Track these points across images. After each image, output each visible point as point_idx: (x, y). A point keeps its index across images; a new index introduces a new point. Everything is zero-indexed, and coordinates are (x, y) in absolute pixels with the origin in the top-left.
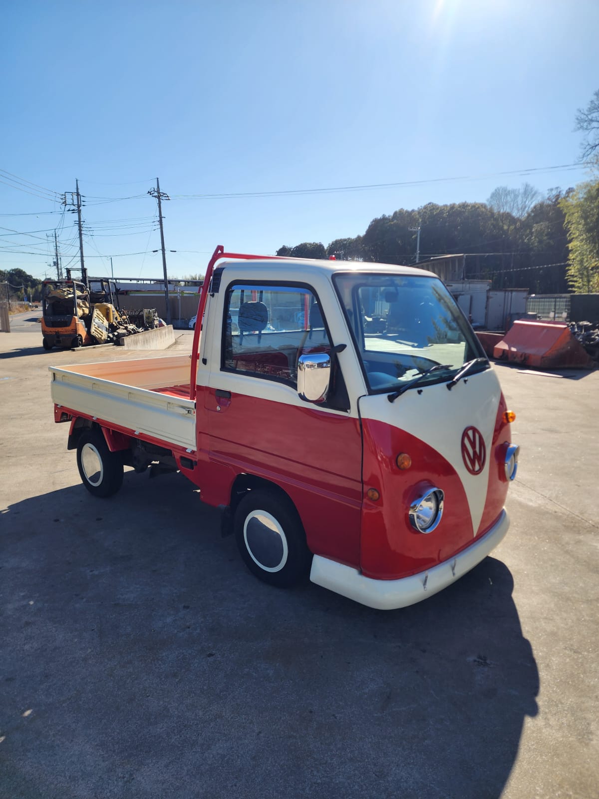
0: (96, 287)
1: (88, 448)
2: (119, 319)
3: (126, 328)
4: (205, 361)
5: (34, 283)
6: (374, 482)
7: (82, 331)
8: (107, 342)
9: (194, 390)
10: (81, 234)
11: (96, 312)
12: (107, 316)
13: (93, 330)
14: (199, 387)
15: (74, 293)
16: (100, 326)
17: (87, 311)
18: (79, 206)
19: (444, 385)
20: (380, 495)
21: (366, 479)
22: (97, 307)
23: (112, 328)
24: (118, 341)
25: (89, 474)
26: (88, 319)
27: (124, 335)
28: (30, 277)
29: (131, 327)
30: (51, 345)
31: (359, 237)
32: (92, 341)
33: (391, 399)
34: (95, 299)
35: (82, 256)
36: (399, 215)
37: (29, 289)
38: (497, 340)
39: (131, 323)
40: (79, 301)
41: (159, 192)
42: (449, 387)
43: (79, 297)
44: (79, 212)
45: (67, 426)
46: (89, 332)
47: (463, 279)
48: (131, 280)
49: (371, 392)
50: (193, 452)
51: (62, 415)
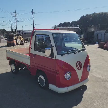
0: (18, 33)
1: (12, 65)
2: (23, 40)
3: (24, 42)
4: (31, 49)
5: (7, 32)
6: (58, 70)
7: (15, 42)
8: (20, 44)
9: (30, 54)
10: (16, 21)
11: (18, 38)
12: (20, 39)
13: (17, 42)
14: (31, 53)
15: (14, 34)
16: (19, 41)
17: (16, 38)
18: (16, 15)
19: (74, 53)
20: (59, 73)
21: (57, 70)
22: (18, 37)
23: (21, 42)
24: (23, 44)
25: (13, 69)
26: (16, 40)
27: (24, 43)
28: (6, 30)
29: (25, 41)
30: (9, 45)
31: (78, 20)
32: (17, 44)
33: (62, 56)
34: (18, 35)
35: (16, 26)
36: (87, 15)
37: (5, 33)
38: (104, 44)
39: (26, 40)
40: (15, 36)
41: (33, 12)
42: (75, 54)
43: (15, 35)
44: (16, 17)
45: (9, 61)
46: (16, 42)
47: (99, 30)
48: (27, 31)
49: (58, 55)
50: (30, 65)
51: (8, 58)
